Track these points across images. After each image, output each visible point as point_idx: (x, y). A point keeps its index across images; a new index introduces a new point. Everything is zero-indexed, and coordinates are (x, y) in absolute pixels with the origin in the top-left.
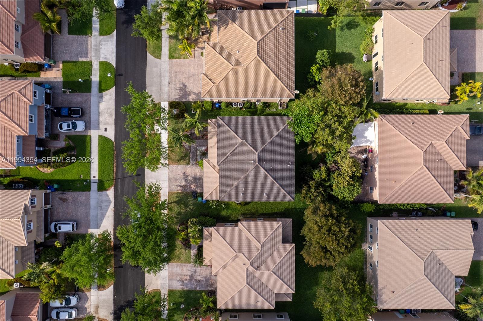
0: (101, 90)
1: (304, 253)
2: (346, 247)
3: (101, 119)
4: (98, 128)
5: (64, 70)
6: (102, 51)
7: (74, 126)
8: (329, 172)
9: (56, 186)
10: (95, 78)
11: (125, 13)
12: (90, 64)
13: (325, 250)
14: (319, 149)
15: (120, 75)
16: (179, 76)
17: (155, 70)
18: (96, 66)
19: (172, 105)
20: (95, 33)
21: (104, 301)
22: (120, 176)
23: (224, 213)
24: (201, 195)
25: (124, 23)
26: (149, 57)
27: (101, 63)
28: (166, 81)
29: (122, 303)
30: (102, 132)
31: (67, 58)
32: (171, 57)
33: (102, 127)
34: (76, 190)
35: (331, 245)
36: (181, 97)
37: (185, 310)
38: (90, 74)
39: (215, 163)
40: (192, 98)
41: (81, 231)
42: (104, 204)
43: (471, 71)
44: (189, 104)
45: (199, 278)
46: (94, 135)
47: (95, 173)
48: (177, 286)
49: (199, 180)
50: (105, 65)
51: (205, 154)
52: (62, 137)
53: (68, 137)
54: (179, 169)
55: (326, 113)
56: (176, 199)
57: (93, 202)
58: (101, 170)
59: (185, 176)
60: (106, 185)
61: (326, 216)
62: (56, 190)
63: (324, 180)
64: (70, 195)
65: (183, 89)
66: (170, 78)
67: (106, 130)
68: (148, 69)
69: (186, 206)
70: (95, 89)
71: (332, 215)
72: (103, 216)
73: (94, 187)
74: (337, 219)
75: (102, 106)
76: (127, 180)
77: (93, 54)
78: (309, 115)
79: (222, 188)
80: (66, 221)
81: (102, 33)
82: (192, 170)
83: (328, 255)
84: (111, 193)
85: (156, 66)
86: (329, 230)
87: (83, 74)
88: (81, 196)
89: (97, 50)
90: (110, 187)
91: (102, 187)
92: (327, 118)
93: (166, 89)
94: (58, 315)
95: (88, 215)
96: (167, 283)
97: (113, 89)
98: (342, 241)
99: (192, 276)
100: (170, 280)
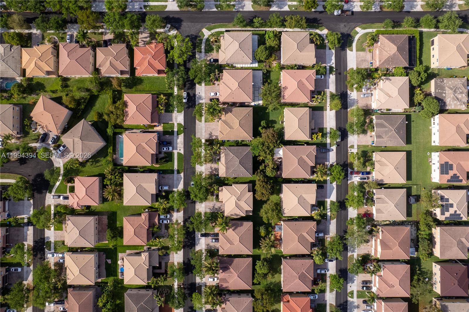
0: (178, 134)
1: (256, 195)
2: (270, 193)
3: (178, 146)
4: (177, 149)
5: (163, 126)
6: (178, 119)
7: (169, 149)
8: (265, 167)
9: (161, 172)
10: (176, 129)
11: (187, 104)
12: (173, 124)
13: (263, 194)
14: (261, 158)
15: (186, 129)
16: (209, 129)
17: (199, 126)
18: (176, 125)
19: (206, 141)
20: (175, 112)
21: (179, 217)
22: (186, 168)
23: (226, 182)
24: (218, 175)
25: (187, 108)
26: (197, 121)
27: (178, 124)
28: (204, 131)
29: (187, 218)
30: (178, 151)
31: (164, 122)
32: (205, 122)
33: (178, 149)
34: (168, 173)
35: (264, 192)
36: (210, 137)
37: (211, 220)
38: (174, 128)
39: (224, 163)
40: (214, 138)
41: (171, 190)
42: (179, 179)
43: (322, 127)
44: (213, 140)
45: (216, 207)
46: (175, 152)
47: (176, 167)
48: (208, 211)
49: (217, 170)
50: (179, 124)
51: (219, 160)
52: (163, 153)
53: (165, 153)
54: (209, 165)
55: (263, 146)
56: (208, 177)
57: (175, 178)
58: (178, 166)
59: (211, 168)
60: (180, 172)
61: (262, 182)
62: (161, 173)
63: (263, 169)
64: (167, 176)
65: (211, 134)
66: (205, 130)
67: (180, 150)
68: (196, 126)
69: (212, 179)
70: (175, 134)
71: (265, 182)
72: (179, 183)
73: (176, 172)
74: (267, 183)
75: (178, 140)
76: (188, 169)
77: (175, 120)
78: (258, 147)
79: (227, 172)
80: (166, 185)
81: (178, 112)
82: (214, 166)
83: (264, 195)
84: (182, 175)
85: (200, 125)
86: (263, 186)
87: (171, 128)
88: (170, 176)
89: (176, 119)
90: (182, 172)
91: (179, 172)
92: (263, 148)
93: (204, 134)
94: (163, 222)
95: (173, 183)
96: (204, 209)
97: (183, 134)
98: (268, 190)
99: (214, 207)
100: (205, 208)
